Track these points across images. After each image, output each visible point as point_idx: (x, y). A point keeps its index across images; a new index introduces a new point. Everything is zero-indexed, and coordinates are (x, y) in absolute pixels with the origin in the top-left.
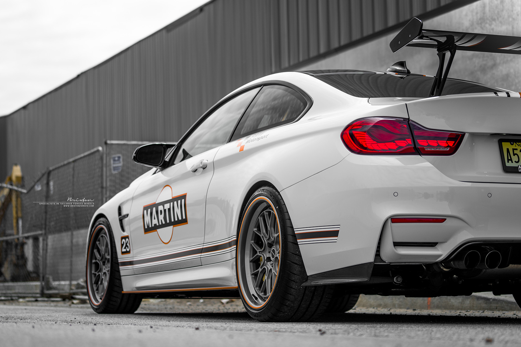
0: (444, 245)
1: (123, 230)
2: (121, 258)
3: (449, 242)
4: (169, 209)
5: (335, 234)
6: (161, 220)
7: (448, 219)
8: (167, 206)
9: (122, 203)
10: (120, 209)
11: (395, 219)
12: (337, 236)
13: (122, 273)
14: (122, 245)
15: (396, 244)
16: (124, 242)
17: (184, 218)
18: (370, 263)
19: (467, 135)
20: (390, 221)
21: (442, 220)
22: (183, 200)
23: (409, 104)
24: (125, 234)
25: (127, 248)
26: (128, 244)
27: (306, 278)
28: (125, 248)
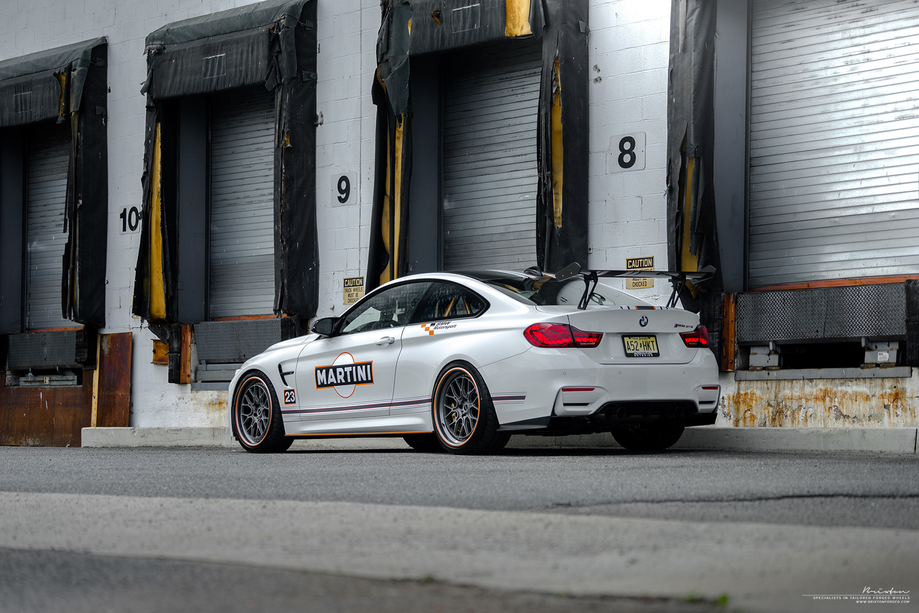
0: (593, 405)
1: (286, 384)
2: (283, 407)
3: (596, 403)
4: (351, 373)
5: (523, 398)
6: (340, 380)
7: (596, 388)
8: (348, 369)
9: (284, 362)
10: (280, 366)
11: (564, 390)
12: (524, 399)
13: (284, 419)
14: (286, 397)
15: (565, 405)
16: (287, 395)
17: (370, 379)
18: (549, 417)
19: (604, 334)
20: (561, 390)
21: (592, 389)
22: (369, 366)
23: (570, 315)
24: (289, 388)
25: (291, 399)
26: (293, 396)
27: (498, 426)
28: (289, 399)
